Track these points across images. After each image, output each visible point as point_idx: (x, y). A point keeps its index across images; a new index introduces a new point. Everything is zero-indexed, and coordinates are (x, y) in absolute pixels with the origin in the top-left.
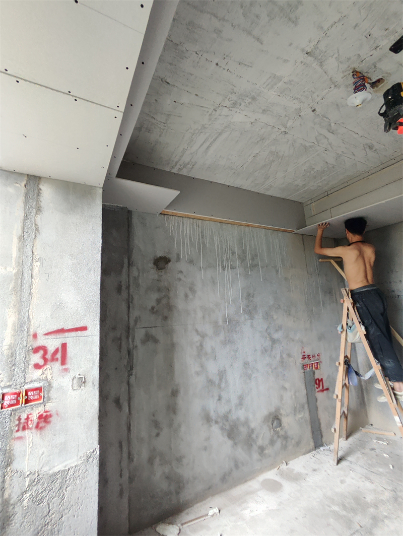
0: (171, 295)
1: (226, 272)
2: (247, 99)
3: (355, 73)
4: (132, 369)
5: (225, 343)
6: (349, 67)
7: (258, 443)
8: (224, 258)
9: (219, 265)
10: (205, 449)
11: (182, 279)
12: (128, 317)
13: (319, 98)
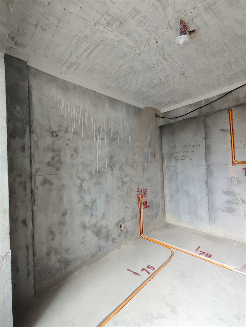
0: (62, 154)
1: (98, 142)
2: (117, 22)
3: (182, 22)
4: (34, 201)
5: (96, 184)
6: (179, 16)
7: (112, 237)
8: (98, 133)
9: (94, 137)
10: (83, 243)
11: (69, 144)
12: (31, 168)
13: (161, 34)
